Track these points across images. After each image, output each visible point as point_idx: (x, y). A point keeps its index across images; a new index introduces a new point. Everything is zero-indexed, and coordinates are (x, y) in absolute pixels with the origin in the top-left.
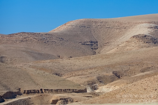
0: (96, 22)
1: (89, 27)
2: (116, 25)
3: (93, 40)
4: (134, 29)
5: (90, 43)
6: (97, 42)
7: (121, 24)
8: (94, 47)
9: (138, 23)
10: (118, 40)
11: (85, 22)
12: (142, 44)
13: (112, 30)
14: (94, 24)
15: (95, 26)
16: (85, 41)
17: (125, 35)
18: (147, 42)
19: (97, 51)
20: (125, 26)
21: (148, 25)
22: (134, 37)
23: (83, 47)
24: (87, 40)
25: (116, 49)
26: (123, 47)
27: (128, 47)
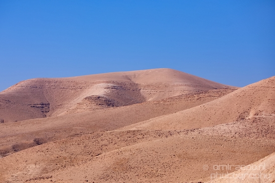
0: (49, 82)
1: (42, 87)
2: (72, 85)
3: (44, 102)
4: (90, 90)
5: (40, 105)
6: (49, 104)
7: (77, 84)
8: (44, 110)
9: (96, 83)
10: (72, 102)
11: (37, 81)
12: (94, 106)
13: (67, 91)
14: (47, 84)
15: (48, 86)
16: (36, 103)
17: (80, 96)
18: (100, 104)
19: (48, 114)
20: (81, 86)
21: (105, 85)
22: (86, 98)
23: (32, 110)
24: (37, 102)
25: (66, 112)
26: (73, 110)
27: (79, 110)
